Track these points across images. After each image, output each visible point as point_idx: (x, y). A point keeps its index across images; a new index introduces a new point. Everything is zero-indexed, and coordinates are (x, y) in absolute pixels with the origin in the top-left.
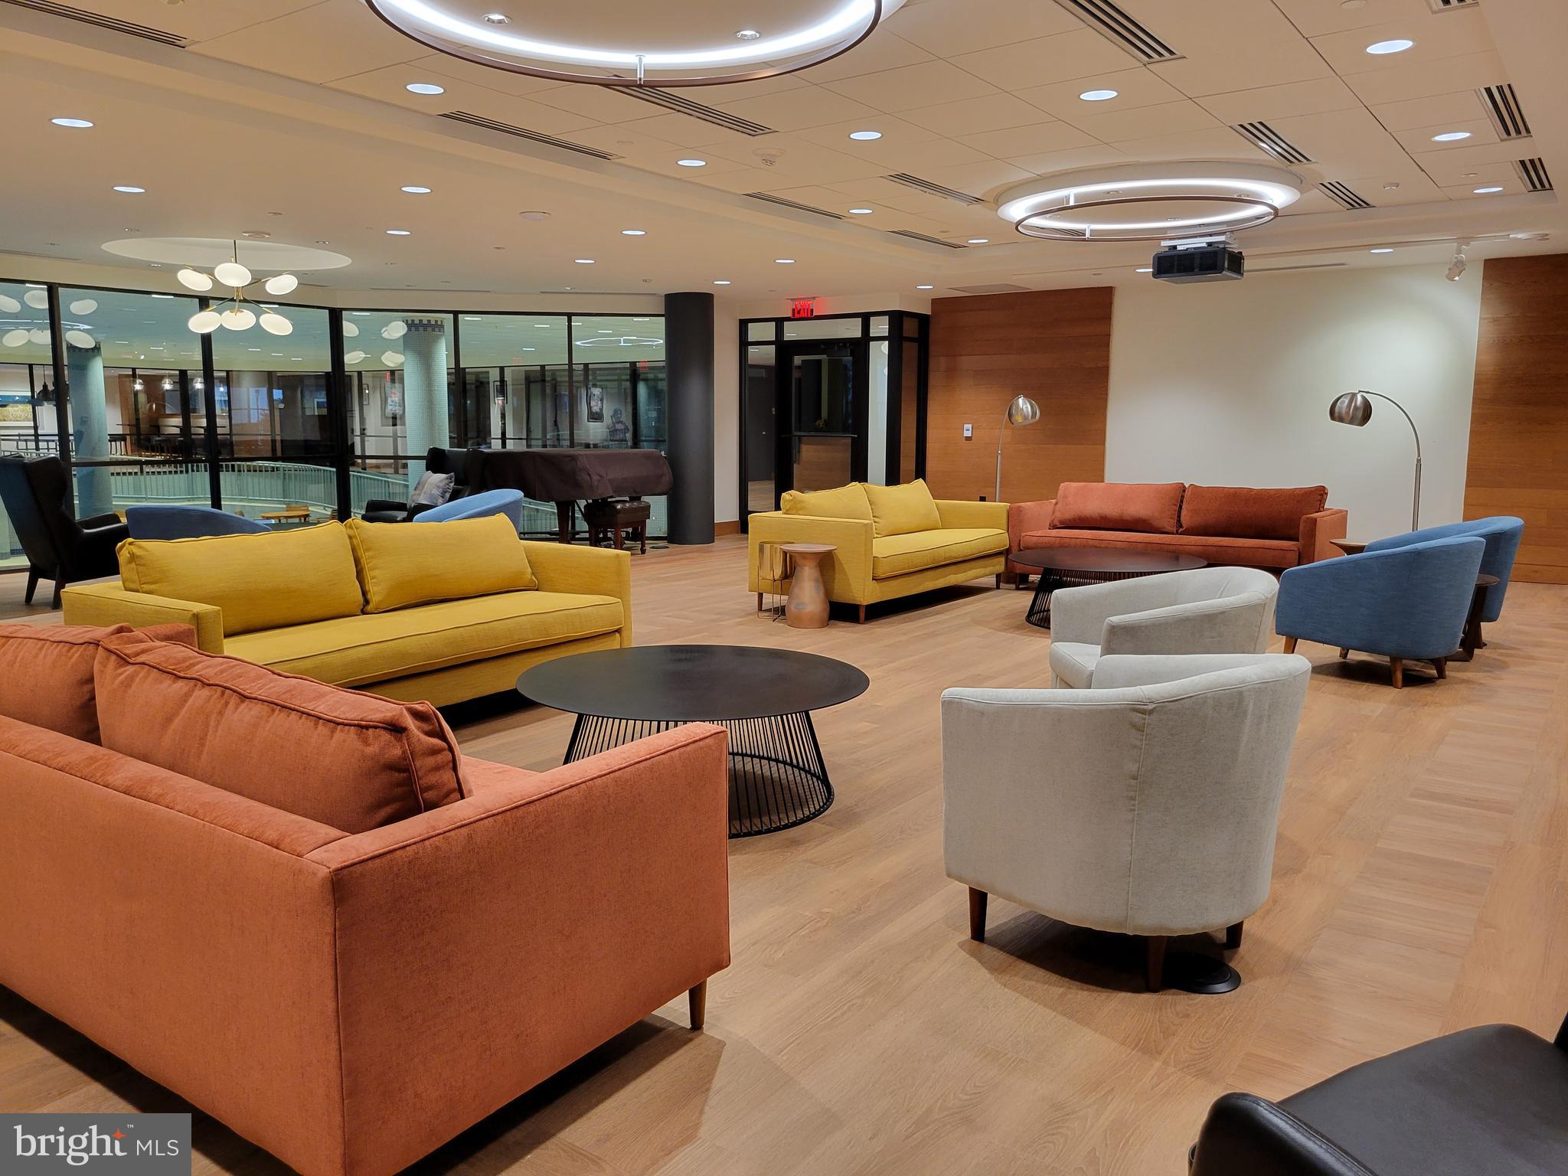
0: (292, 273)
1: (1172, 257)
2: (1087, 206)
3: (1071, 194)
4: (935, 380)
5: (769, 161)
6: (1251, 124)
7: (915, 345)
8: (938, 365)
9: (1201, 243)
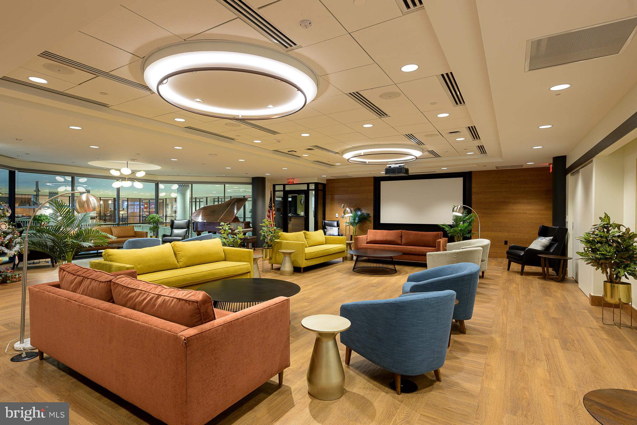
0: (144, 171)
1: (390, 169)
2: (366, 155)
3: (362, 152)
4: (328, 201)
5: (279, 142)
6: (408, 134)
7: (322, 192)
8: (328, 197)
9: (397, 166)
